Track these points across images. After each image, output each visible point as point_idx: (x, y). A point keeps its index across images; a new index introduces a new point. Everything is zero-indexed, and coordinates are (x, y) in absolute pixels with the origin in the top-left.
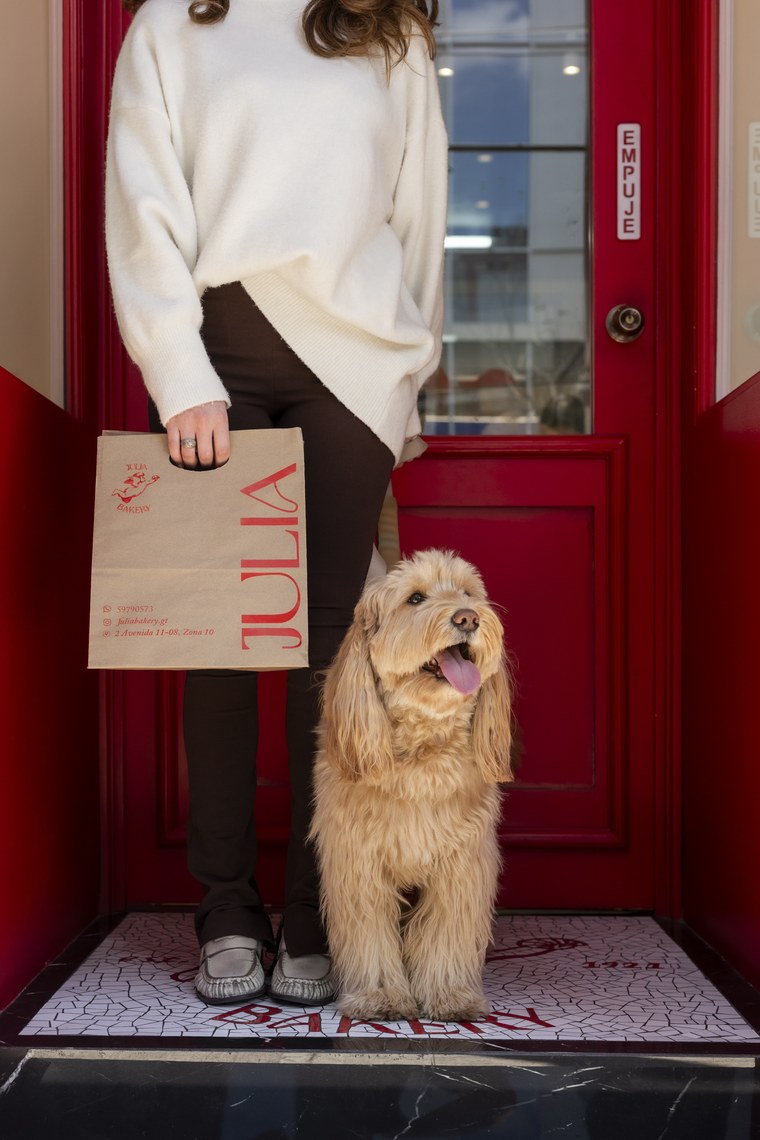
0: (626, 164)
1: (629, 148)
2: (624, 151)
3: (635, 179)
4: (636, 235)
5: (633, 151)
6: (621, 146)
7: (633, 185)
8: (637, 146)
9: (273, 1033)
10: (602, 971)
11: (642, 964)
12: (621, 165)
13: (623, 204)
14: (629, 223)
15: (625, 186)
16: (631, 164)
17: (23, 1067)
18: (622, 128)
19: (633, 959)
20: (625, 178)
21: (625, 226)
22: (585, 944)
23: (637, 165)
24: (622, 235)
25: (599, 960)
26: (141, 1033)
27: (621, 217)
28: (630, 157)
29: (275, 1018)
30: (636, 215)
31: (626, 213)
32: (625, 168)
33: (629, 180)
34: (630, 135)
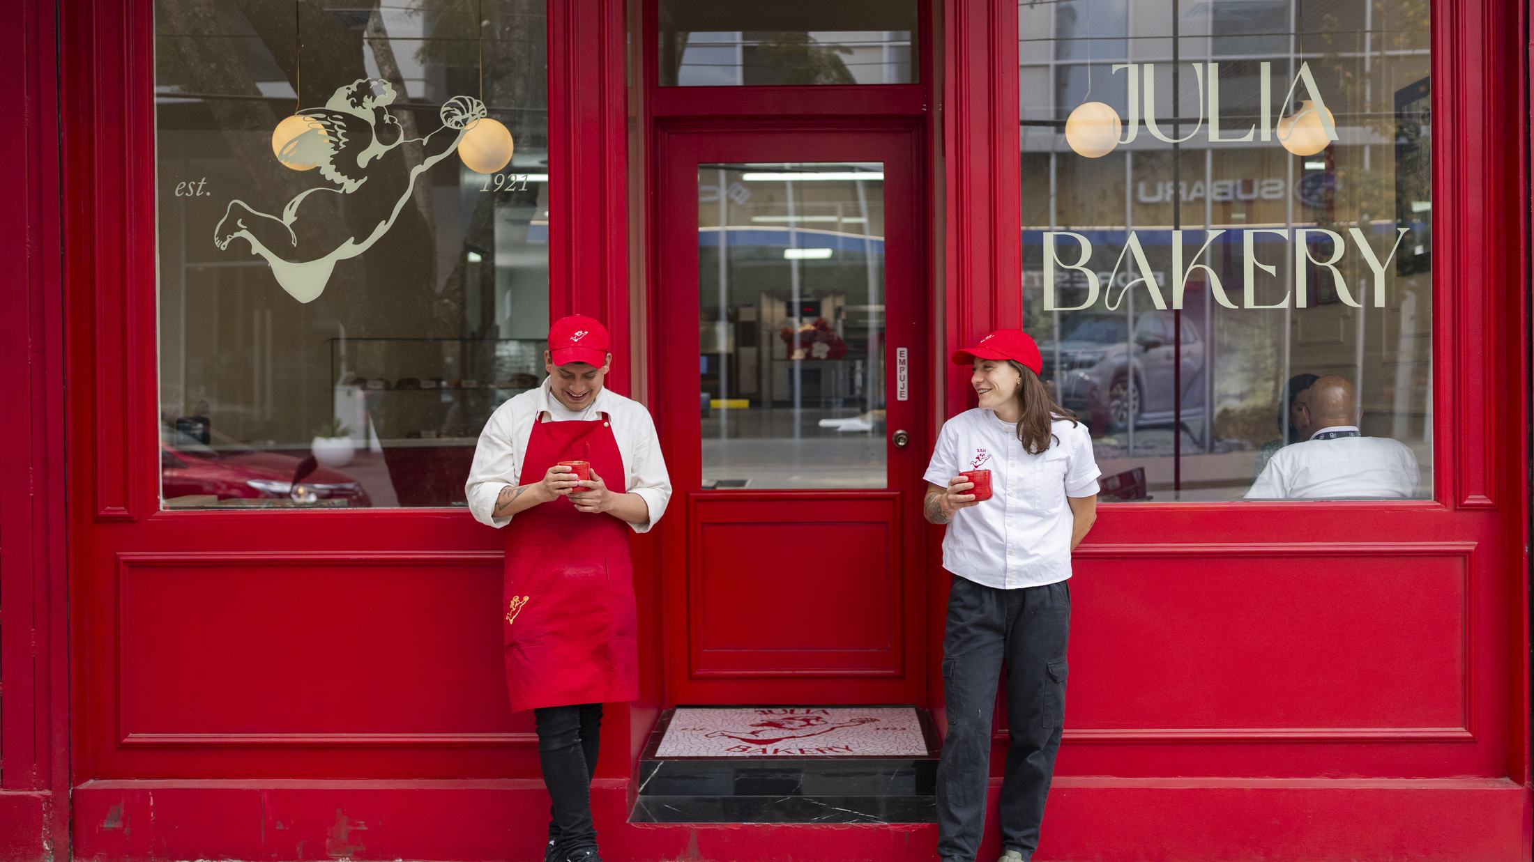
0: (901, 366)
1: (902, 359)
2: (900, 360)
3: (905, 373)
4: (905, 398)
5: (904, 360)
6: (898, 358)
7: (904, 376)
8: (906, 358)
9: (749, 755)
10: (880, 732)
11: (899, 728)
12: (899, 366)
13: (900, 384)
14: (902, 394)
15: (900, 376)
16: (903, 366)
17: (660, 767)
18: (899, 350)
19: (895, 726)
20: (900, 372)
21: (901, 394)
22: (879, 720)
23: (906, 366)
24: (899, 398)
25: (881, 726)
26: (700, 755)
27: (899, 390)
28: (903, 362)
29: (749, 750)
30: (906, 390)
31: (902, 388)
32: (901, 368)
33: (902, 373)
34: (902, 353)
